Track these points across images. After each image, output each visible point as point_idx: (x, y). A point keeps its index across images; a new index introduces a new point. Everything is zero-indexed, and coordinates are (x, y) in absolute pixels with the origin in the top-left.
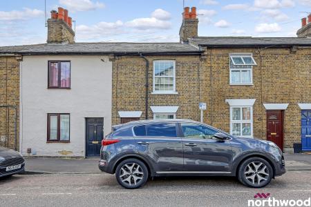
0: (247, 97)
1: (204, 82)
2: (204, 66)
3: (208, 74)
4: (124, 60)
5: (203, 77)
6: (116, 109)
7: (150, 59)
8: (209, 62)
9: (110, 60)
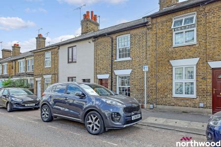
0: (190, 57)
1: (151, 48)
2: (151, 34)
3: (154, 40)
4: (100, 40)
5: (149, 43)
6: (96, 73)
7: (114, 36)
8: (155, 29)
9: (93, 41)
